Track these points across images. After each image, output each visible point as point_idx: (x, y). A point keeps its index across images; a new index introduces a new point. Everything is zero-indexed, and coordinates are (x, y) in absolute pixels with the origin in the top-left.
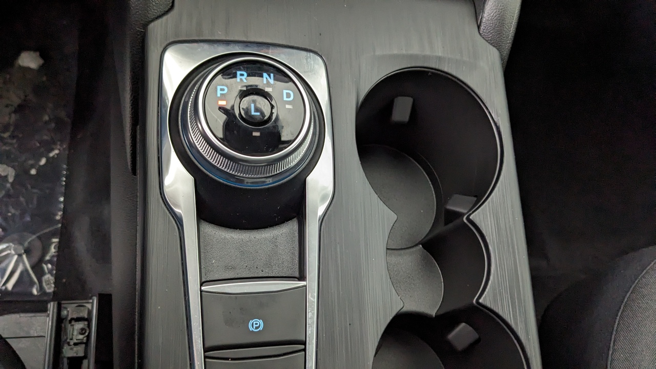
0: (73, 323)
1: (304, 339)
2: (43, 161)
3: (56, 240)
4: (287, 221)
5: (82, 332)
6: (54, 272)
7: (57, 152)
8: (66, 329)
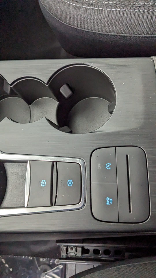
0: (68, 253)
1: (52, 162)
2: (7, 265)
3: (41, 259)
4: (5, 167)
5: (72, 249)
6: (54, 259)
7: (3, 260)
8: (71, 256)
